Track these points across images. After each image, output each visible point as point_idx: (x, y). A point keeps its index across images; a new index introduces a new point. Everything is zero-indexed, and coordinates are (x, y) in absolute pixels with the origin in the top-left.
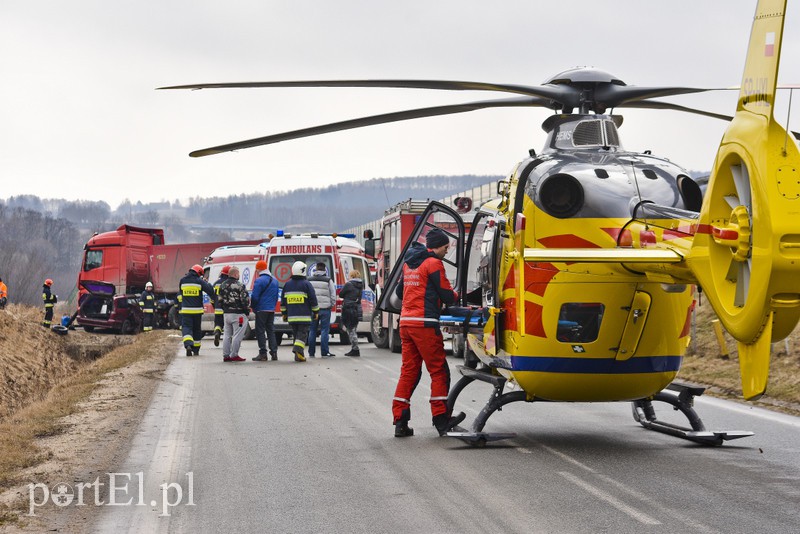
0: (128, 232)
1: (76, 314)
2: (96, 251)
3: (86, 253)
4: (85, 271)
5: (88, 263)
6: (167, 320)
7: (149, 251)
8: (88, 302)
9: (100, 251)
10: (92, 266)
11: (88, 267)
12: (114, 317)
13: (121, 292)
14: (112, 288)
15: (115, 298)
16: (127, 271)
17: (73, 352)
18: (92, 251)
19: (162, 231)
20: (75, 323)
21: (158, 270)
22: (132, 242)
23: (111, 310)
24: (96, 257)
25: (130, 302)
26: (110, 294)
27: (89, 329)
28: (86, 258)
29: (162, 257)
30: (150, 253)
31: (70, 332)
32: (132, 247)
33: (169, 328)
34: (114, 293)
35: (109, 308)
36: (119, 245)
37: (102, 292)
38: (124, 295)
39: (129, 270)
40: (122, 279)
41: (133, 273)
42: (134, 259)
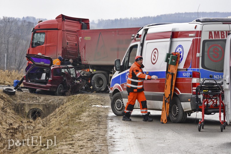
0: (63, 20)
1: (23, 80)
2: (41, 33)
3: (33, 35)
4: (33, 47)
5: (35, 41)
6: (90, 85)
7: (77, 34)
8: (33, 70)
9: (44, 33)
10: (38, 44)
11: (34, 45)
12: (51, 82)
14: (50, 60)
15: (52, 68)
16: (62, 48)
18: (38, 33)
19: (88, 20)
20: (22, 85)
21: (85, 48)
22: (66, 27)
23: (49, 77)
24: (41, 38)
25: (63, 71)
26: (49, 65)
27: (33, 91)
28: (33, 38)
29: (87, 38)
30: (80, 35)
31: (18, 93)
32: (67, 31)
33: (92, 91)
35: (48, 75)
36: (57, 29)
37: (42, 63)
38: (59, 66)
39: (64, 47)
40: (59, 54)
41: (66, 49)
42: (68, 40)
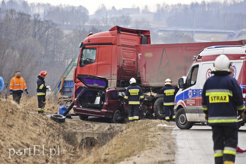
0: (119, 33)
1: (73, 105)
2: (90, 48)
3: (82, 50)
4: (81, 66)
5: (84, 59)
6: (152, 111)
7: (137, 49)
8: (84, 94)
9: (93, 48)
10: (86, 62)
11: (82, 63)
12: (107, 107)
13: (112, 85)
14: (105, 82)
15: (107, 91)
16: (118, 66)
17: (70, 139)
18: (87, 48)
19: (148, 32)
20: (72, 111)
21: (145, 66)
22: (122, 42)
23: (104, 101)
24: (91, 54)
25: (120, 94)
26: (104, 87)
27: (84, 118)
28: (81, 55)
29: (149, 55)
30: (139, 51)
31: (67, 120)
32: (123, 45)
33: (156, 118)
34: (107, 86)
35: (102, 100)
36: (111, 44)
37: (96, 85)
38: (116, 88)
39: (119, 66)
40: (113, 74)
41: (122, 68)
42: (124, 57)
